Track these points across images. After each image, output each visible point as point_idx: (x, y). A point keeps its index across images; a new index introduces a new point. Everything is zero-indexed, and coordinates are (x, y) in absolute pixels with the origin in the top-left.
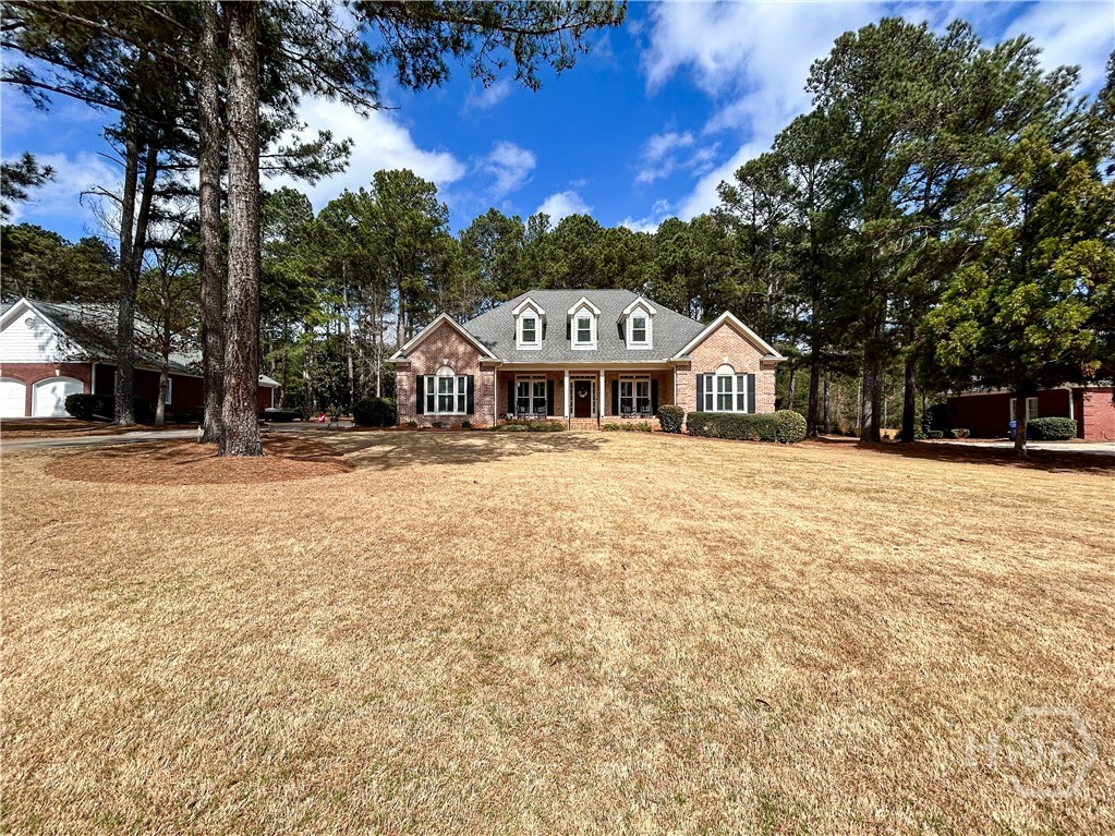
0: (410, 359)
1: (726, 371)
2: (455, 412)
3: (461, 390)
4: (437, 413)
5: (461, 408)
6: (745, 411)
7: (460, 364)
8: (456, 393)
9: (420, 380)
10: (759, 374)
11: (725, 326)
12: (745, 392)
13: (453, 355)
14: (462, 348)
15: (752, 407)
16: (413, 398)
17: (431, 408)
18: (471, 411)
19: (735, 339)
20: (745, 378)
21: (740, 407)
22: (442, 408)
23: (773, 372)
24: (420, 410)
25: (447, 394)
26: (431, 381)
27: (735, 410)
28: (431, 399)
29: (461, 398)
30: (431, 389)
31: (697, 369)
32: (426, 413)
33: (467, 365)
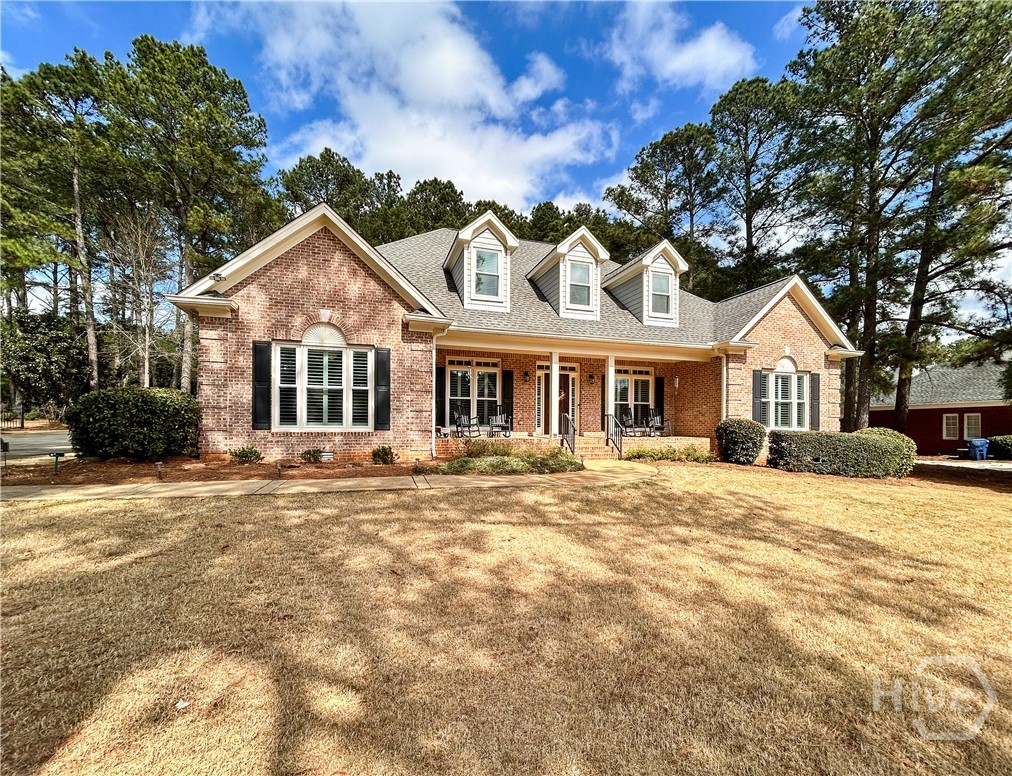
0: (237, 301)
1: (785, 367)
2: (348, 424)
3: (360, 378)
4: (303, 425)
5: (360, 417)
6: (806, 428)
7: (353, 318)
8: (347, 385)
9: (261, 353)
10: (823, 373)
11: (787, 298)
12: (806, 400)
13: (336, 300)
14: (356, 286)
15: (815, 423)
16: (244, 391)
17: (289, 416)
18: (382, 422)
19: (798, 321)
20: (806, 379)
21: (800, 423)
22: (315, 415)
23: (839, 372)
24: (261, 418)
25: (326, 386)
26: (289, 356)
27: (794, 428)
28: (288, 396)
29: (360, 397)
30: (289, 375)
31: (755, 361)
32: (276, 426)
33: (367, 323)
